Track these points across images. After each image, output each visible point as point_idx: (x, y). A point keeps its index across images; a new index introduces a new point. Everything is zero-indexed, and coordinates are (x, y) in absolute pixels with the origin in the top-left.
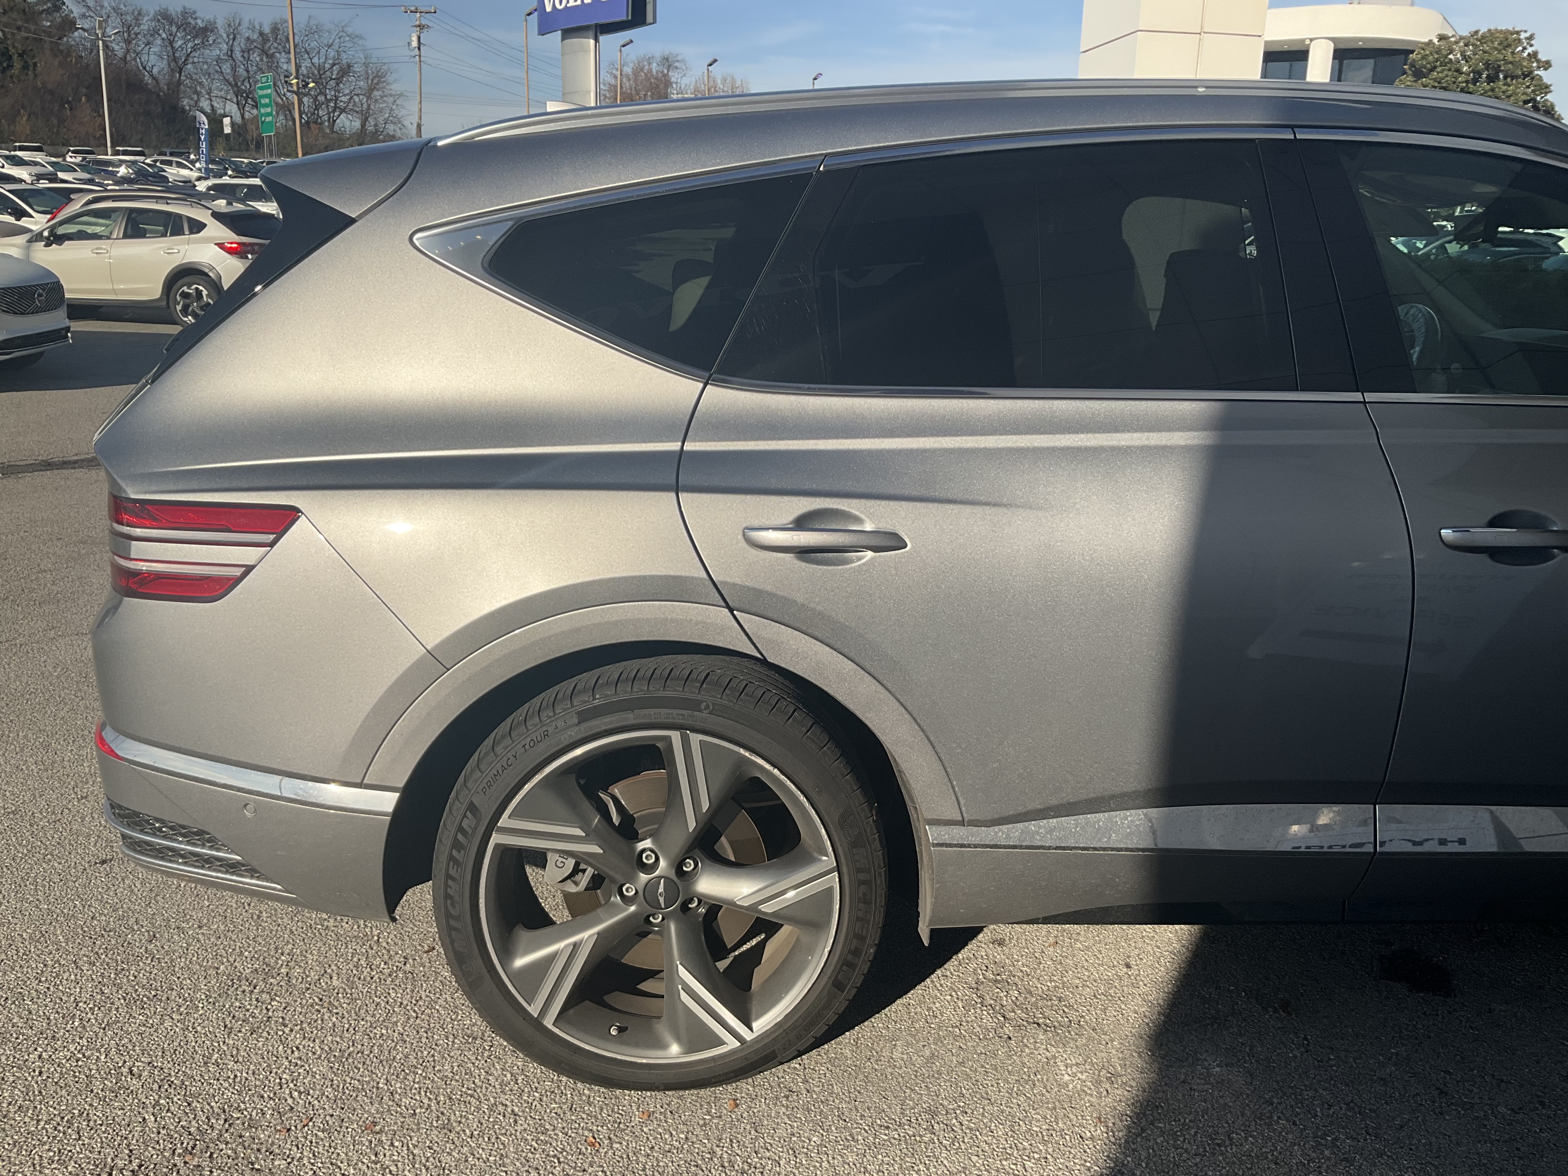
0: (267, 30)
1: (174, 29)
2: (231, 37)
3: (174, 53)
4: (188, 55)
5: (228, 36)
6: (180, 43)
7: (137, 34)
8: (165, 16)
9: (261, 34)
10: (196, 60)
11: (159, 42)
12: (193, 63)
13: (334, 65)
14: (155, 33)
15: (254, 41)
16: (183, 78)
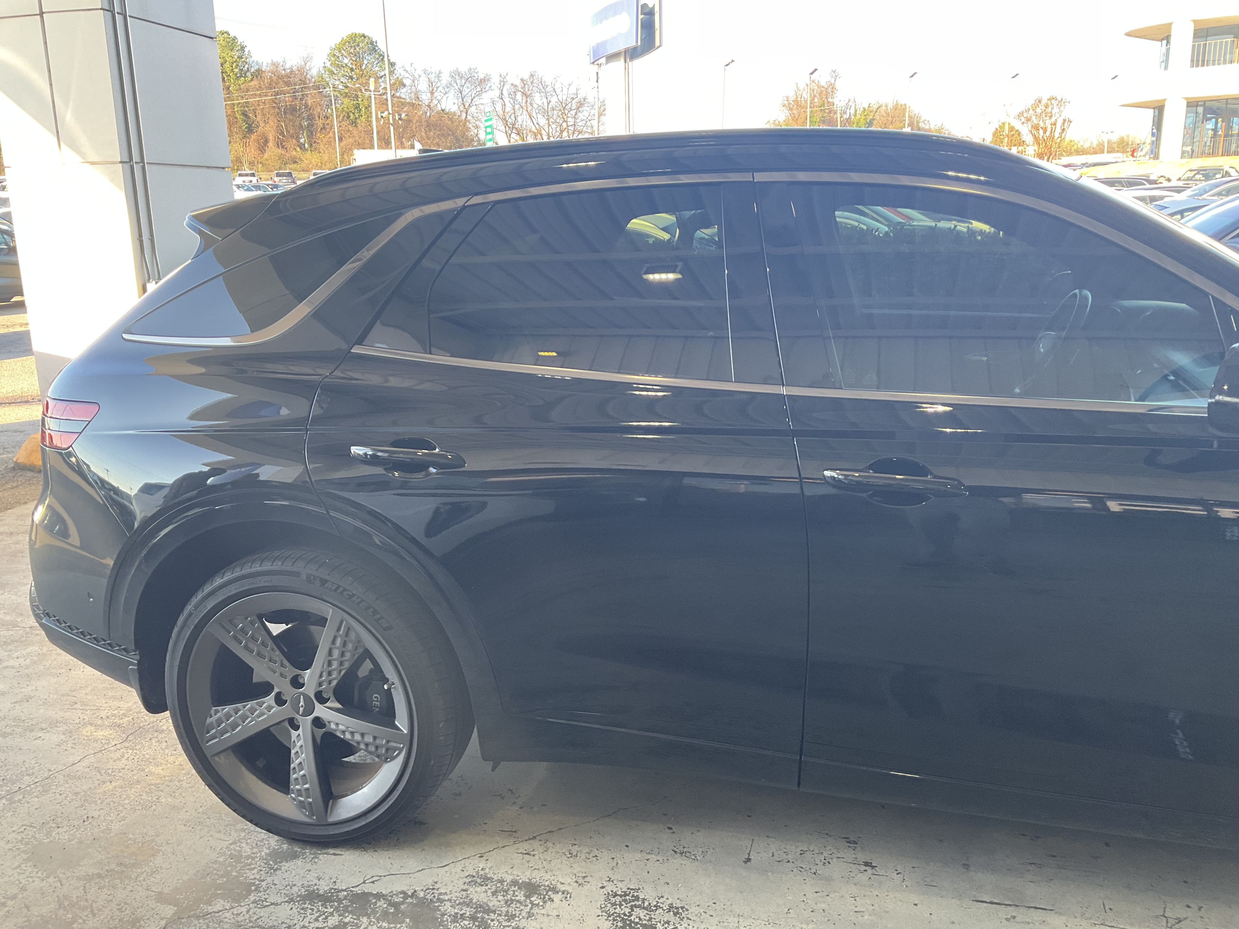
0: (526, 77)
1: (463, 81)
2: (502, 84)
3: (463, 100)
4: (472, 100)
5: (500, 84)
6: (467, 92)
7: (437, 88)
8: (456, 74)
9: (522, 80)
10: (477, 103)
11: (452, 92)
12: (476, 105)
13: (573, 99)
14: (449, 85)
15: (516, 86)
16: (468, 116)
